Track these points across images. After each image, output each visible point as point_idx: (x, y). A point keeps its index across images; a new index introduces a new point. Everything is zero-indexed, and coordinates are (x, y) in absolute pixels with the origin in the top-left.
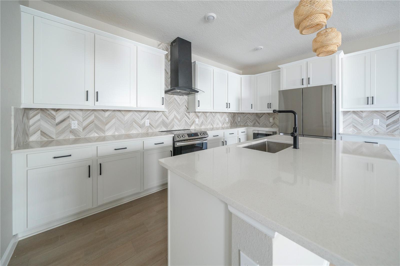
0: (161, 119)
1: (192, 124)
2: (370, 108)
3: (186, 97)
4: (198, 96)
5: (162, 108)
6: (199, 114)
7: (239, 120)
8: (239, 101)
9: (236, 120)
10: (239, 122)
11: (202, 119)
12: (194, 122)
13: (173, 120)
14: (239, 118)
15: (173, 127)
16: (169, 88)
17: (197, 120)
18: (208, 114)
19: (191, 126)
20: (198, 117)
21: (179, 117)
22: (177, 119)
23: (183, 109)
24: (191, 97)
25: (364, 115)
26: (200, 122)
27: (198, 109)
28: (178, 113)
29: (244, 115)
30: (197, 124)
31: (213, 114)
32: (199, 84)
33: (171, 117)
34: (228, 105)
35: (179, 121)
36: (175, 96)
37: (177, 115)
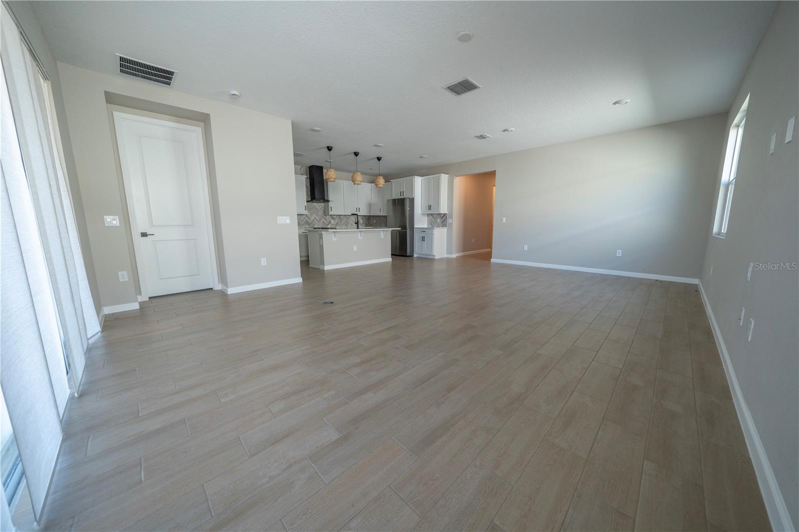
0: (305, 220)
1: (329, 224)
2: (430, 212)
3: (323, 204)
4: (331, 204)
5: (306, 212)
6: (334, 217)
7: (375, 222)
8: (370, 206)
9: (371, 222)
10: (375, 224)
11: (337, 220)
12: (330, 222)
13: (314, 220)
14: (375, 220)
15: (314, 225)
16: (310, 200)
17: (333, 221)
18: (342, 217)
19: (328, 226)
20: (333, 218)
21: (318, 219)
22: (317, 219)
23: (321, 212)
24: (326, 204)
25: (435, 216)
26: (336, 222)
27: (331, 213)
28: (317, 215)
29: (379, 217)
30: (333, 224)
31: (348, 217)
32: (332, 195)
33: (312, 218)
34: (358, 209)
35: (319, 222)
36: (315, 204)
37: (316, 217)
